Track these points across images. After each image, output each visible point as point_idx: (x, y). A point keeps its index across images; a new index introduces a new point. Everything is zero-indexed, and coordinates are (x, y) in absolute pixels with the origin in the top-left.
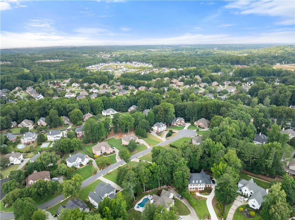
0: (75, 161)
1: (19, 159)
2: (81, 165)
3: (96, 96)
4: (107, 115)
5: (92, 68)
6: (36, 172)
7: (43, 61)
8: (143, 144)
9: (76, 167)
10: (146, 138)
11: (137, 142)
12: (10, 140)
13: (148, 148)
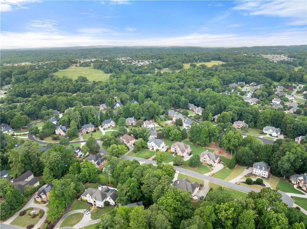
1: (147, 126)
2: (153, 149)
3: (295, 111)
4: (265, 132)
6: (132, 136)
8: (212, 170)
9: (148, 147)
10: (230, 168)
11: (211, 164)
12: (169, 115)
13: (205, 174)
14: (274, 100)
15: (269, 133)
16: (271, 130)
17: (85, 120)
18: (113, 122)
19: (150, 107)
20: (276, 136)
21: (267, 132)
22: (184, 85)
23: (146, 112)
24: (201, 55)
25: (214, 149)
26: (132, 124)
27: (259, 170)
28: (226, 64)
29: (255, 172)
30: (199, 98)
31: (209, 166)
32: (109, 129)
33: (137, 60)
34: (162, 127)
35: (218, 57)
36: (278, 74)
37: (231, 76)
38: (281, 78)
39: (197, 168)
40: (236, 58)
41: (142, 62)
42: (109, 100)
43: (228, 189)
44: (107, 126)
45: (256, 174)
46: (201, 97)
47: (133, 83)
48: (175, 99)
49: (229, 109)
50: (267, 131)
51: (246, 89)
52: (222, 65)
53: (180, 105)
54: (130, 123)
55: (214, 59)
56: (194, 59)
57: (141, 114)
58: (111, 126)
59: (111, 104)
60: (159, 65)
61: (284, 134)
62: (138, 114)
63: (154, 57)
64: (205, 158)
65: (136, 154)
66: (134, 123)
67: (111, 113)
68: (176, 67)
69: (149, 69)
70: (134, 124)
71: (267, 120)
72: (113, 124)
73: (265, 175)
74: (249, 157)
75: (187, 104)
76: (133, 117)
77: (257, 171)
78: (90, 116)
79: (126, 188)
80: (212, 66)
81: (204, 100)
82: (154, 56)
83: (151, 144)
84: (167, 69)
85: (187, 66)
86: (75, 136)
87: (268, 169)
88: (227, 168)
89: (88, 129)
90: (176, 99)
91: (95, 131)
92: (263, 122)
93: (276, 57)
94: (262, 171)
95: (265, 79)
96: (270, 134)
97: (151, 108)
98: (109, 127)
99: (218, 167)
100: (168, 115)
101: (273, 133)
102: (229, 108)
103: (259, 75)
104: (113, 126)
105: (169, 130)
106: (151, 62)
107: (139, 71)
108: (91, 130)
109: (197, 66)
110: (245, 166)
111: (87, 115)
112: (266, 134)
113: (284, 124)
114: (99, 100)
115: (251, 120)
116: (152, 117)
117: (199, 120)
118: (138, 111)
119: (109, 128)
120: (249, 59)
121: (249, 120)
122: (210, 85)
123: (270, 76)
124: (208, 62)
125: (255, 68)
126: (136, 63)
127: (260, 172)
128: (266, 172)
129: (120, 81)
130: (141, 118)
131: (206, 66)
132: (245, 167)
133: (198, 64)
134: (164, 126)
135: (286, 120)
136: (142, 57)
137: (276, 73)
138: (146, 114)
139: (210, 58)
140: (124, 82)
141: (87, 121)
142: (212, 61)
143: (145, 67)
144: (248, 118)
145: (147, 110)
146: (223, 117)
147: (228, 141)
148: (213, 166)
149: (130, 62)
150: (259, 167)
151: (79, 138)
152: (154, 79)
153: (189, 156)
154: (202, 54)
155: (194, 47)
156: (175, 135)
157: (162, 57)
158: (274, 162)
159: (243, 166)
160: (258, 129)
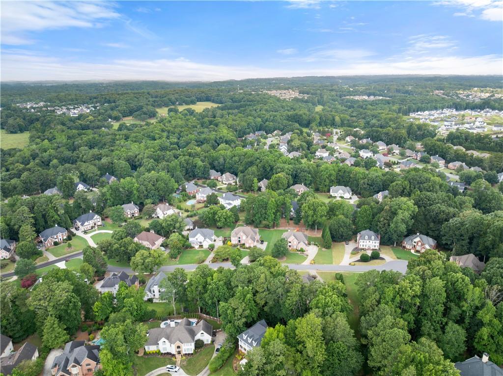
0: (194, 237)
1: (165, 213)
2: (201, 246)
3: (353, 163)
4: (333, 195)
5: (419, 116)
6: (153, 232)
7: (357, 98)
8: (307, 256)
9: (192, 245)
10: (327, 248)
11: (301, 248)
12: (188, 191)
13: (303, 264)
14: (319, 152)
15: (339, 195)
16: (341, 191)
17: (42, 222)
18: (99, 217)
19: (157, 181)
20: (349, 198)
21: (336, 195)
22: (178, 143)
23: (152, 191)
24: (177, 93)
25: (287, 228)
26: (133, 216)
27: (368, 241)
28: (223, 107)
29: (363, 246)
30: (221, 160)
31: (300, 252)
32: (95, 230)
33: (64, 106)
34: (187, 211)
35: (205, 95)
36: (304, 116)
37: (244, 124)
38: (309, 121)
39: (285, 259)
40: (233, 97)
41: (74, 109)
42: (66, 179)
43: (347, 275)
44: (89, 226)
45: (365, 247)
46: (224, 158)
47: (86, 145)
48: (185, 165)
49: (280, 170)
50: (337, 192)
51: (272, 141)
52: (218, 107)
53: (196, 174)
54: (129, 213)
55: (199, 100)
56: (170, 100)
57: (144, 196)
58: (95, 224)
59: (70, 187)
60: (115, 113)
61: (356, 194)
62: (138, 197)
63: (95, 100)
64: (290, 242)
65: (177, 260)
66: (136, 212)
67: (86, 202)
68: (145, 114)
69: (99, 121)
70: (137, 215)
71: (332, 178)
72: (98, 220)
73: (375, 246)
74: (347, 227)
75: (208, 171)
76: (132, 203)
77: (365, 244)
78: (52, 212)
79: (240, 305)
80: (202, 110)
81: (230, 161)
82: (95, 98)
83: (195, 240)
84: (131, 118)
85: (163, 112)
86: (36, 254)
87: (378, 237)
88: (324, 249)
89: (55, 237)
90: (187, 164)
91: (69, 238)
92: (327, 183)
93: (284, 93)
94: (371, 241)
95: (290, 125)
96: (340, 197)
97: (160, 182)
98: (92, 227)
99: (312, 251)
100: (186, 191)
101: (344, 194)
102: (278, 168)
103: (281, 119)
104: (99, 223)
105: (213, 212)
106: (93, 109)
107: (81, 125)
108: (61, 237)
109: (180, 110)
110: (342, 241)
111: (44, 210)
112: (336, 197)
113: (354, 181)
114: (38, 182)
115: (311, 181)
116: (163, 198)
117: (236, 193)
118: (139, 192)
119: (92, 229)
120: (253, 98)
121: (308, 182)
122: (221, 138)
123: (293, 120)
124: (193, 104)
125: (268, 109)
126: (64, 110)
127: (370, 243)
128: (377, 242)
129: (60, 145)
130: (145, 203)
131: (194, 111)
132: (344, 243)
133: (181, 108)
134: (190, 209)
135: (356, 174)
136: (72, 100)
137: (301, 116)
138: (153, 194)
139: (194, 98)
140: (68, 146)
141: (46, 222)
142: (198, 103)
143: (88, 117)
144: (306, 180)
145: (153, 188)
146: (277, 182)
147: (313, 211)
148: (305, 251)
149: (50, 110)
150: (366, 237)
151: (44, 256)
152: (124, 136)
153: (261, 245)
154: (179, 92)
155: (153, 81)
156: (225, 219)
157: (112, 100)
158: (380, 227)
159: (340, 242)
160: (322, 192)
